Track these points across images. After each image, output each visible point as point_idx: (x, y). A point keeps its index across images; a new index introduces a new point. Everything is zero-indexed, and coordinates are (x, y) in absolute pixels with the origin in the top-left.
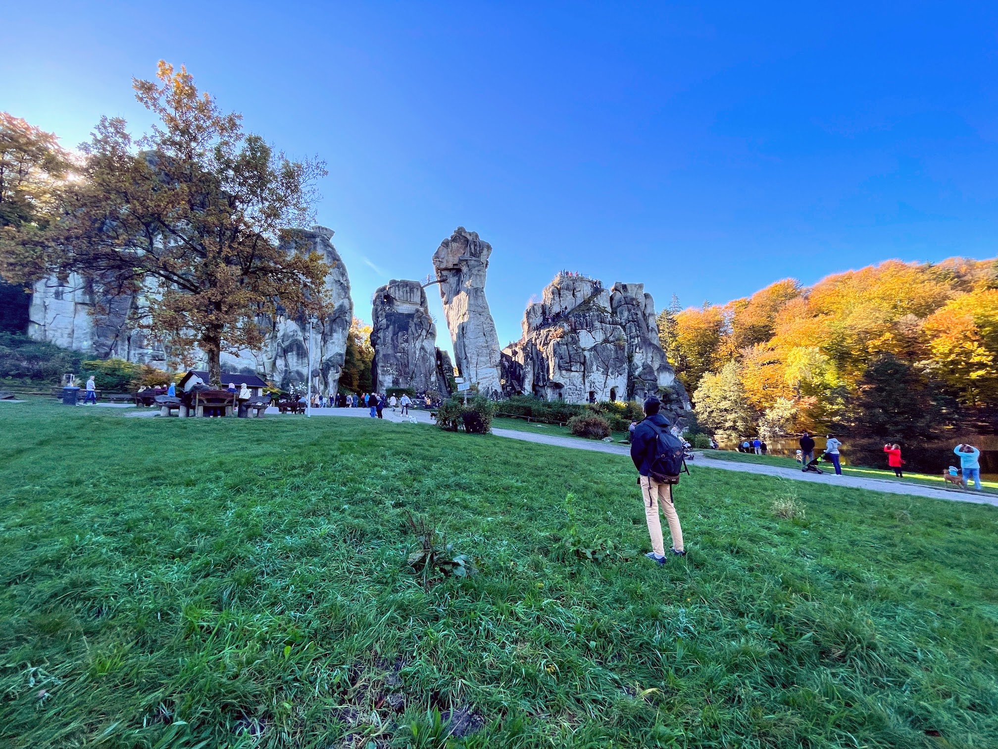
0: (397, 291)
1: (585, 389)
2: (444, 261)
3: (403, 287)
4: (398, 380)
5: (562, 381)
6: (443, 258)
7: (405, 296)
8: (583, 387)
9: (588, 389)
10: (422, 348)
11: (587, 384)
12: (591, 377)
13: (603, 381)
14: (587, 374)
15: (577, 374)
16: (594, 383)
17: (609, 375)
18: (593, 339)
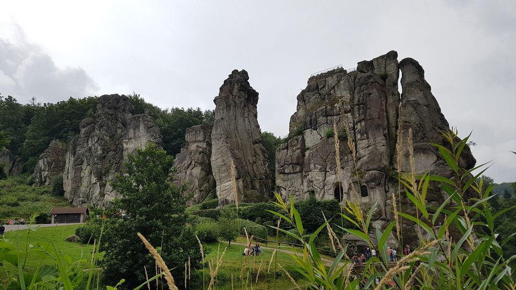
1: (303, 189)
3: (192, 132)
5: (283, 184)
7: (193, 138)
9: (306, 189)
11: (305, 184)
12: (309, 176)
13: (321, 179)
14: (304, 174)
15: (295, 175)
16: (312, 182)
17: (328, 171)
18: (319, 136)
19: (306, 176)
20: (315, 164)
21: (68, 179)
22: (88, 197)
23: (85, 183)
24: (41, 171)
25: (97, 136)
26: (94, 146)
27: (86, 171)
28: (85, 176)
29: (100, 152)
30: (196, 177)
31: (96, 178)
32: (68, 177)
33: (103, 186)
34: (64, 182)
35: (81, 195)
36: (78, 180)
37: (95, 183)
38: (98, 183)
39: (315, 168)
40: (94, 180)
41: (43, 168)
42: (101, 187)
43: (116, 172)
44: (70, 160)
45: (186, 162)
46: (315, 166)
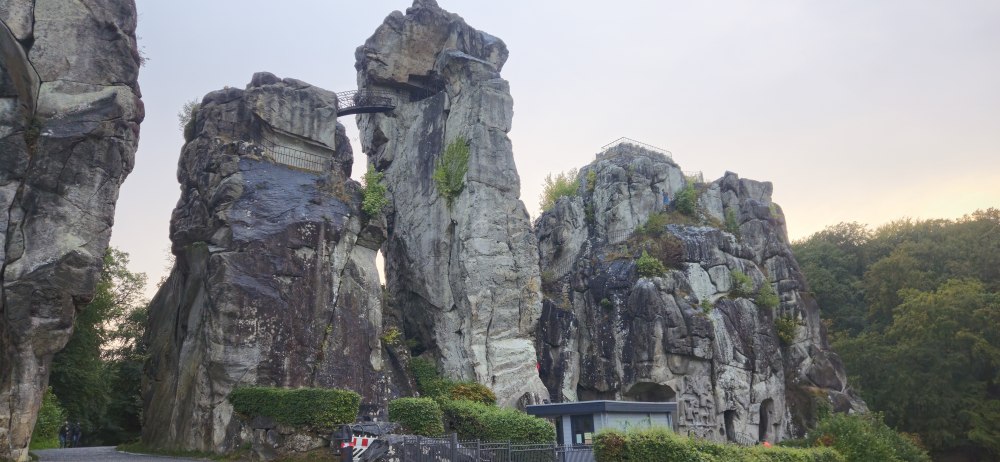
0: (276, 106)
1: (717, 405)
2: (390, 62)
3: (294, 99)
4: (277, 361)
5: (672, 382)
6: (387, 56)
7: (297, 122)
8: (710, 397)
9: (723, 406)
10: (351, 269)
11: (721, 392)
12: (726, 375)
14: (718, 367)
15: (700, 366)
16: (732, 389)
18: (712, 286)
19: (719, 374)
20: (735, 349)
39: (735, 358)
46: (734, 353)
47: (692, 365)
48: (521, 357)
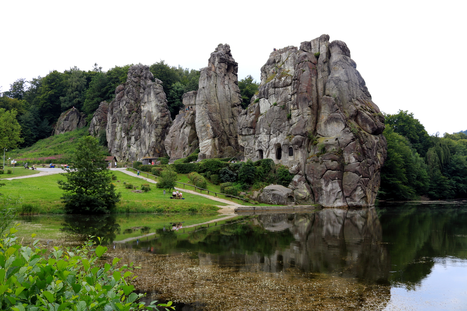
5: (242, 143)
8: (254, 147)
9: (257, 148)
11: (257, 144)
12: (259, 138)
13: (267, 140)
14: (256, 136)
15: (250, 137)
16: (261, 142)
17: (271, 134)
18: (270, 104)
19: (257, 138)
20: (263, 128)
21: (109, 133)
22: (120, 147)
23: (118, 136)
24: (94, 125)
25: (125, 100)
26: (123, 108)
27: (119, 128)
28: (118, 131)
29: (127, 113)
30: (187, 135)
31: (124, 134)
32: (109, 131)
33: (129, 139)
34: (107, 135)
35: (116, 146)
36: (114, 134)
37: (124, 137)
38: (126, 137)
39: (264, 131)
40: (123, 135)
41: (95, 123)
42: (128, 140)
43: (137, 129)
44: (110, 118)
45: (181, 123)
46: (263, 130)
47: (247, 137)
48: (207, 144)
